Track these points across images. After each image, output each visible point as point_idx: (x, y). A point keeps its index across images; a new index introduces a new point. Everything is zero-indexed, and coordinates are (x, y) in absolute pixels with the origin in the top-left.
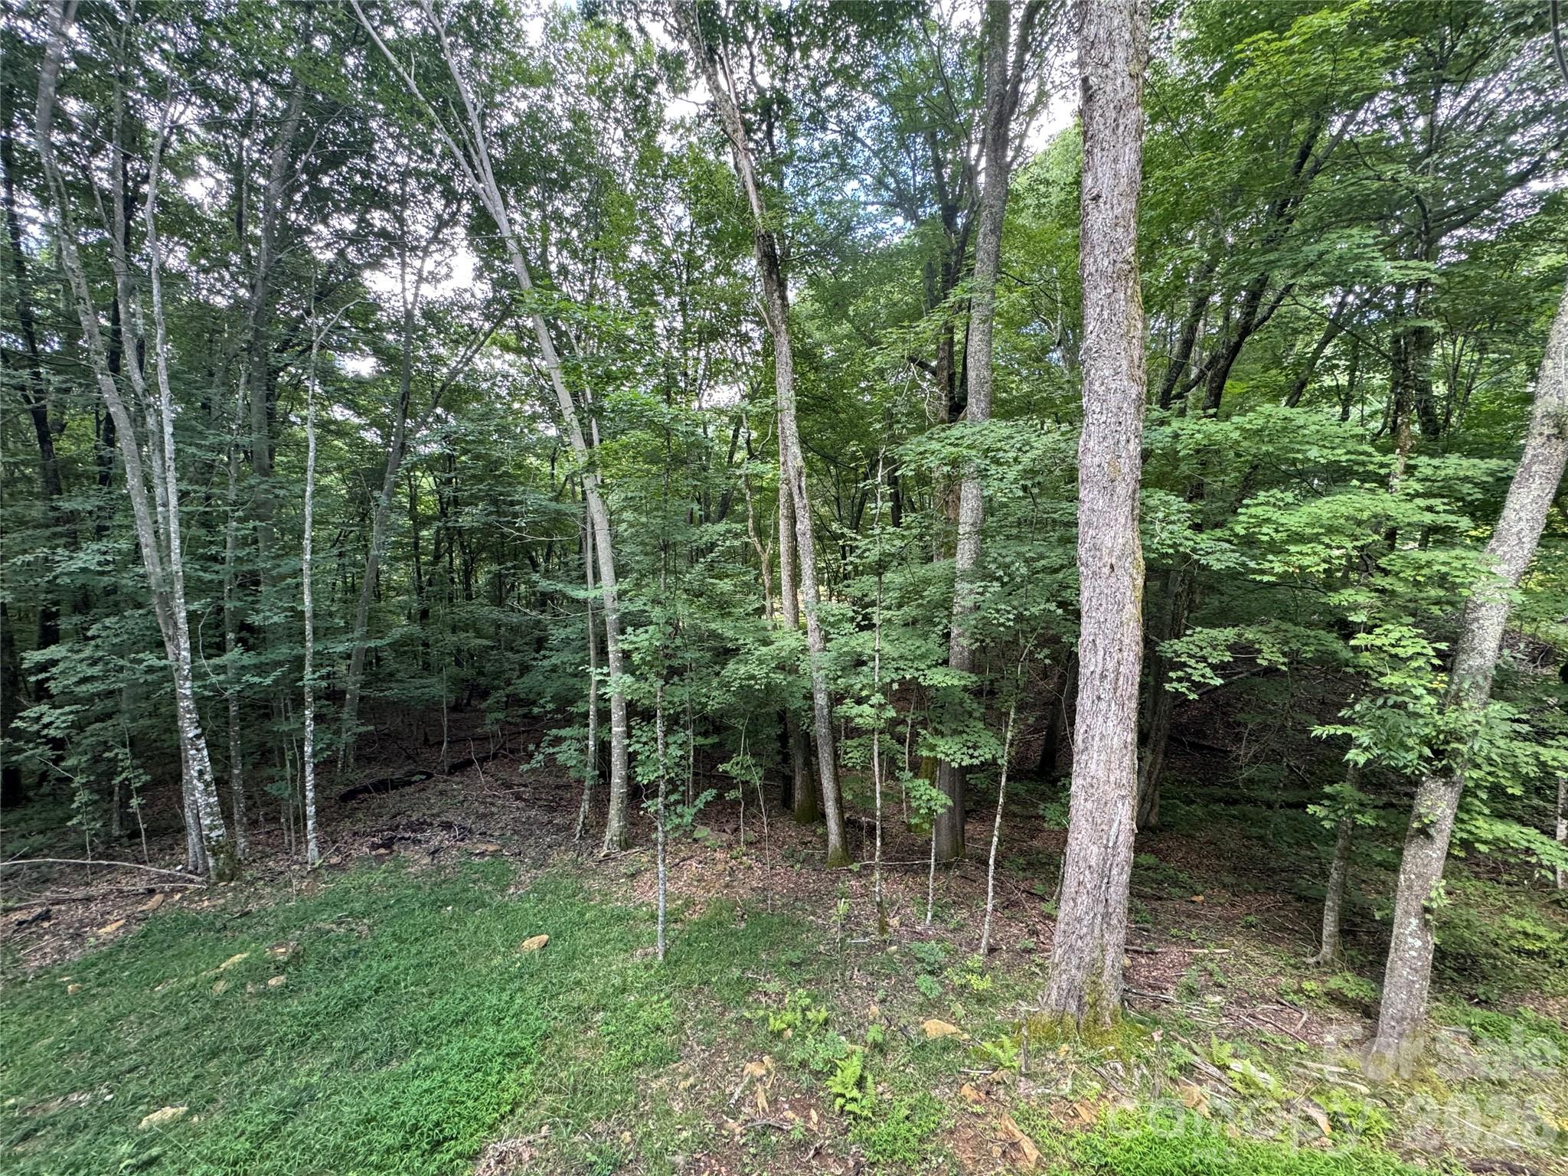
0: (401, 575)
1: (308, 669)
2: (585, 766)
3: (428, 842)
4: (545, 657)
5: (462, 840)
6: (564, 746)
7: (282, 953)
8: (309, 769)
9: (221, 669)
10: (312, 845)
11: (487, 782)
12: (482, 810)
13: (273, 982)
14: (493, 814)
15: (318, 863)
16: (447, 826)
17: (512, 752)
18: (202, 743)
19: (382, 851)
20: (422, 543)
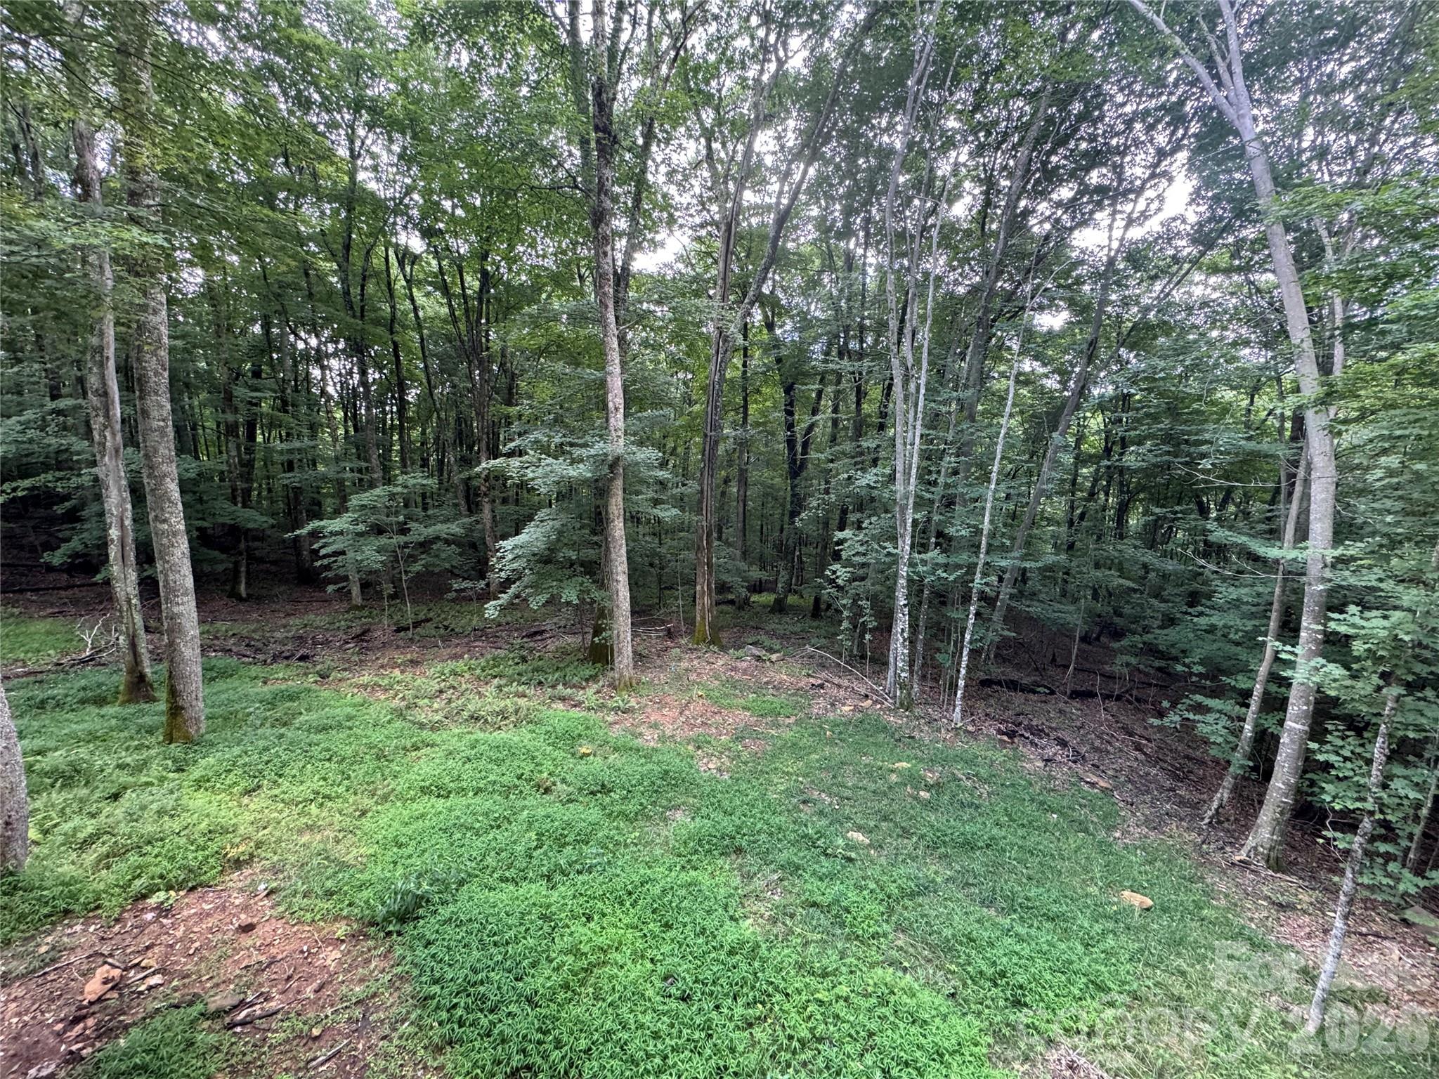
0: (1057, 507)
1: (978, 575)
2: (1234, 749)
3: (1043, 749)
4: (1200, 614)
5: (1075, 762)
6: (1210, 718)
7: (931, 778)
8: (965, 652)
9: (924, 562)
10: (958, 709)
11: (1106, 720)
12: (1097, 743)
13: (922, 793)
14: (1108, 752)
15: (960, 724)
16: (1063, 744)
17: (1138, 700)
18: (906, 610)
19: (1005, 738)
20: (1080, 480)
